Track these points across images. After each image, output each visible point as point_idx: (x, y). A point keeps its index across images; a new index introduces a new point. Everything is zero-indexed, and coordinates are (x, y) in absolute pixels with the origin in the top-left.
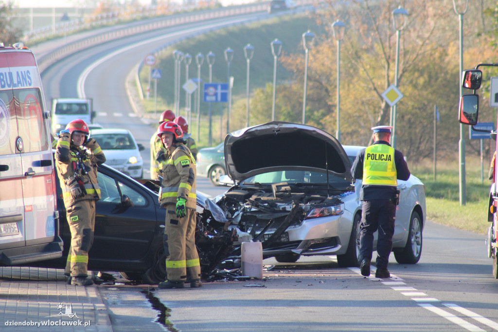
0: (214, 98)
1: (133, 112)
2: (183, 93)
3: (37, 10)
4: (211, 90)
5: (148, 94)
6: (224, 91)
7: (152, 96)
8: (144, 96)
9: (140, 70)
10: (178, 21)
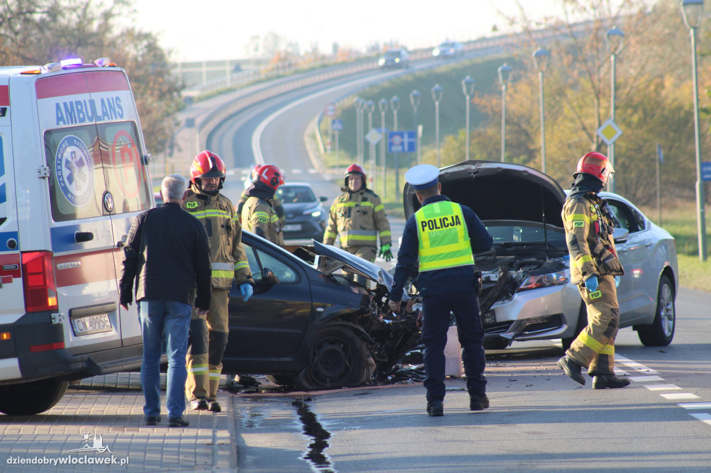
0: (400, 148)
1: (313, 167)
2: (366, 144)
3: (209, 64)
4: (397, 139)
5: (329, 147)
6: (412, 140)
7: (333, 149)
8: (325, 150)
9: (320, 122)
10: (360, 68)
